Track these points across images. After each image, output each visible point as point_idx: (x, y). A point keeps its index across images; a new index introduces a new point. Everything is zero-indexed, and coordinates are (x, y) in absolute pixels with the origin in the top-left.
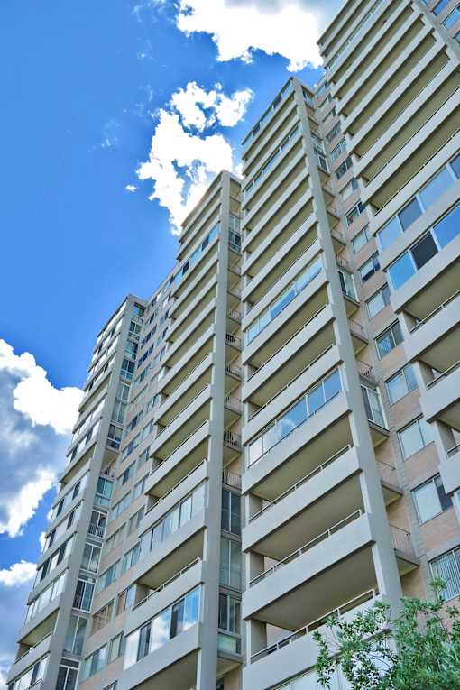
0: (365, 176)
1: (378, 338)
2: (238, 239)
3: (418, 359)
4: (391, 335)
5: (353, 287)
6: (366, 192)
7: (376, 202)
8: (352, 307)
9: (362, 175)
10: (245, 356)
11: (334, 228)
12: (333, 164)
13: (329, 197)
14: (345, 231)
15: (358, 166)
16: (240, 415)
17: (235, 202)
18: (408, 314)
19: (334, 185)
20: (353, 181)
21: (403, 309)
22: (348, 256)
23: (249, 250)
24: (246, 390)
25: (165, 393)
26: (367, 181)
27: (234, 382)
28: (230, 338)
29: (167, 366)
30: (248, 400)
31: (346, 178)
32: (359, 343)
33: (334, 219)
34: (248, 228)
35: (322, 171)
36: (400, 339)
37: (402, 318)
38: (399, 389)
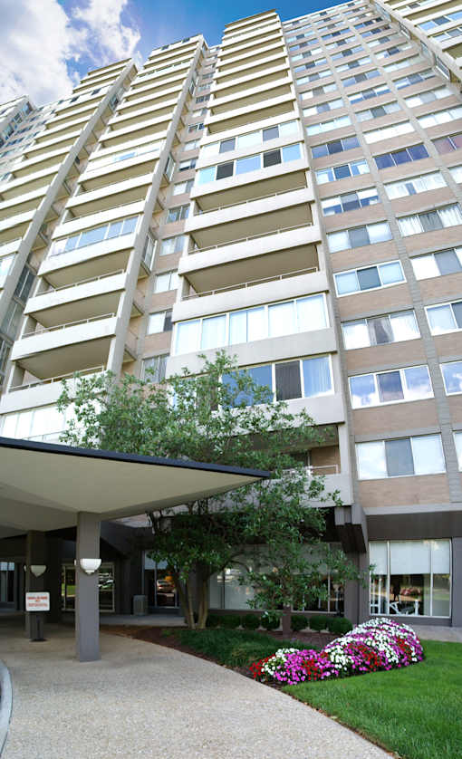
0: (214, 110)
1: (172, 210)
2: (117, 102)
3: (191, 234)
4: (180, 212)
5: (172, 171)
6: (209, 119)
7: (212, 128)
8: (165, 183)
9: (212, 108)
10: (82, 178)
11: (179, 130)
12: (198, 92)
13: (185, 110)
14: (184, 135)
15: (212, 102)
16: (59, 216)
17: (128, 79)
18: (197, 203)
19: (192, 105)
20: (205, 109)
21: (196, 199)
22: (178, 151)
23: (120, 112)
24: (72, 202)
25: (15, 175)
26: (213, 113)
27: (65, 192)
28: (78, 160)
29: (26, 156)
30: (70, 209)
31: (202, 105)
32: (158, 207)
33: (181, 124)
34: (127, 99)
35: (190, 93)
36: (183, 217)
37: (193, 204)
38: (168, 248)
